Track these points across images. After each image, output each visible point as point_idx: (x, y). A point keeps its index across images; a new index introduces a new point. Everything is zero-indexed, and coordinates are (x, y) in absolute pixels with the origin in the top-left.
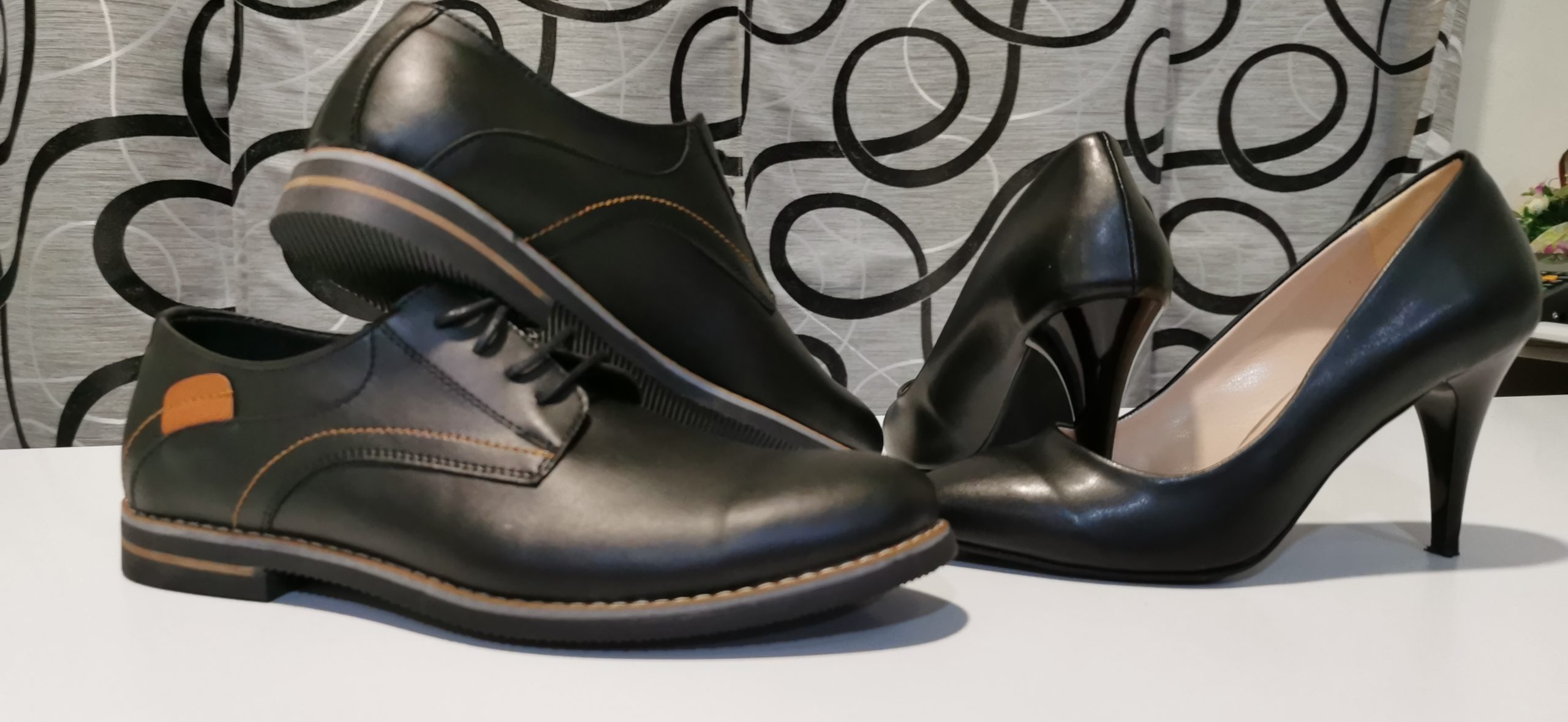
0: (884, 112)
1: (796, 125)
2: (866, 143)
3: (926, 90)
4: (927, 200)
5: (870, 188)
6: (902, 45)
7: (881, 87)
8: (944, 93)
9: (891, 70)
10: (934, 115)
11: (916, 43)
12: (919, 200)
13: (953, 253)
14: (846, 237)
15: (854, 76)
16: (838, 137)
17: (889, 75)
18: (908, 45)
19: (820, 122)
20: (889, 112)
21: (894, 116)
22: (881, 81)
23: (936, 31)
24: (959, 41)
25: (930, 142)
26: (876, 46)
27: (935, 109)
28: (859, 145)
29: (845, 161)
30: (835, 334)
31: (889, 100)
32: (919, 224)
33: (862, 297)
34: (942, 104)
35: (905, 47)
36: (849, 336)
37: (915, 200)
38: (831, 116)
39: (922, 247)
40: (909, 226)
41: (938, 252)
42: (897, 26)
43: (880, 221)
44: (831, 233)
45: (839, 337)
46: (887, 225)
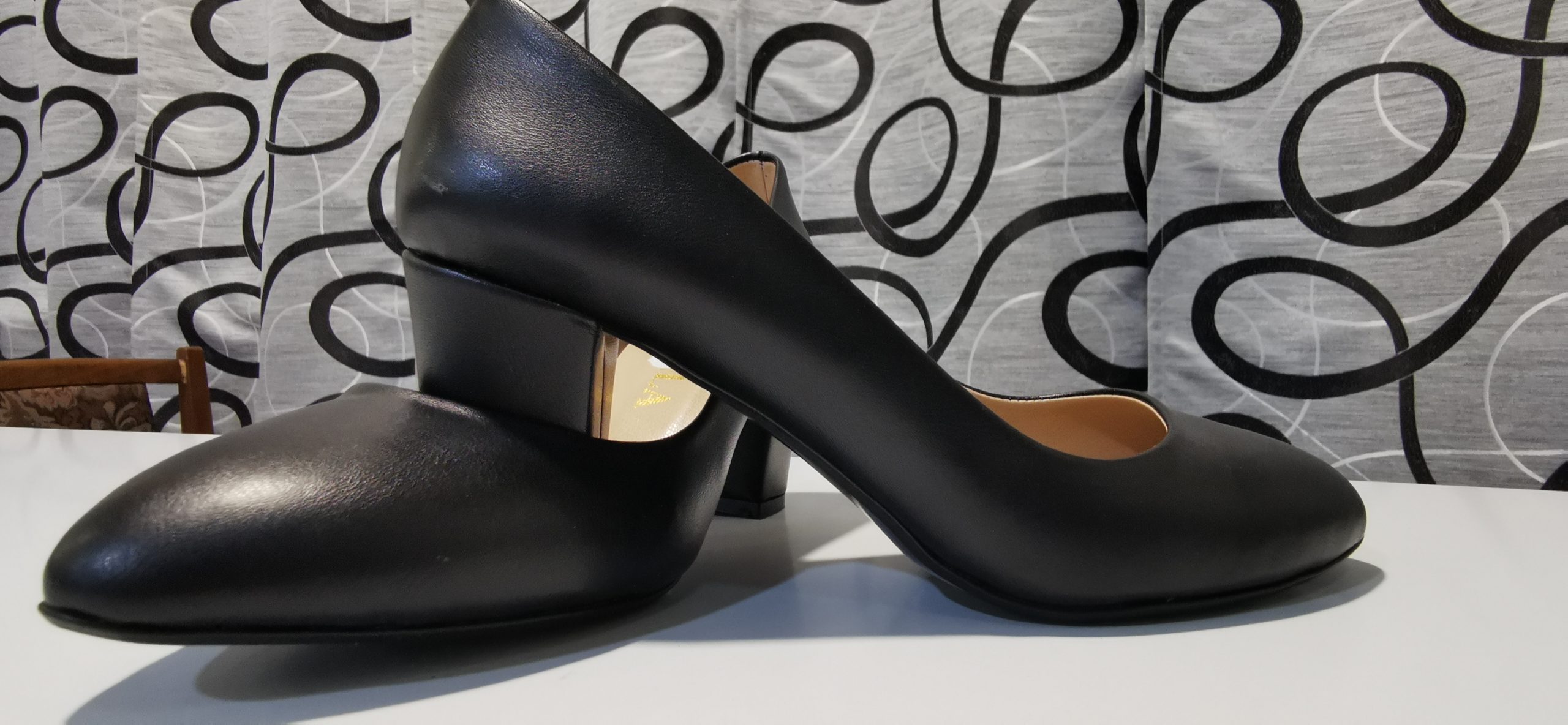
0: (1348, 163)
1: (1225, 185)
2: (1322, 200)
3: (1404, 132)
4: (1406, 260)
5: (1327, 250)
6: (1373, 84)
7: (1343, 135)
8: (1430, 132)
9: (1356, 115)
10: (1415, 160)
11: (1392, 79)
12: (1396, 260)
13: (1443, 322)
14: (1294, 305)
15: (1308, 127)
16: (1286, 197)
17: (1355, 120)
18: (1380, 83)
19: (1260, 180)
20: (1355, 162)
21: (1361, 166)
22: (1344, 129)
23: (1418, 61)
24: (1449, 68)
25: (1411, 192)
26: (1338, 91)
27: (1416, 152)
28: (1314, 201)
29: (1295, 221)
30: (1282, 415)
31: (1356, 149)
32: (1396, 288)
33: (1316, 373)
34: (1426, 146)
35: (1376, 87)
36: (1300, 418)
37: (1390, 260)
38: (1277, 174)
39: (1400, 315)
40: (1381, 291)
41: (1422, 321)
42: (1365, 64)
43: (1340, 286)
44: (1275, 301)
45: (1287, 419)
46: (1351, 292)
